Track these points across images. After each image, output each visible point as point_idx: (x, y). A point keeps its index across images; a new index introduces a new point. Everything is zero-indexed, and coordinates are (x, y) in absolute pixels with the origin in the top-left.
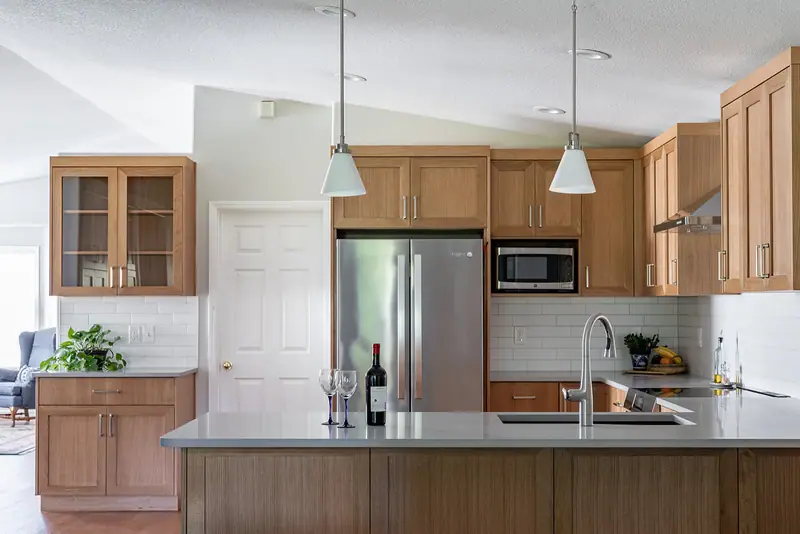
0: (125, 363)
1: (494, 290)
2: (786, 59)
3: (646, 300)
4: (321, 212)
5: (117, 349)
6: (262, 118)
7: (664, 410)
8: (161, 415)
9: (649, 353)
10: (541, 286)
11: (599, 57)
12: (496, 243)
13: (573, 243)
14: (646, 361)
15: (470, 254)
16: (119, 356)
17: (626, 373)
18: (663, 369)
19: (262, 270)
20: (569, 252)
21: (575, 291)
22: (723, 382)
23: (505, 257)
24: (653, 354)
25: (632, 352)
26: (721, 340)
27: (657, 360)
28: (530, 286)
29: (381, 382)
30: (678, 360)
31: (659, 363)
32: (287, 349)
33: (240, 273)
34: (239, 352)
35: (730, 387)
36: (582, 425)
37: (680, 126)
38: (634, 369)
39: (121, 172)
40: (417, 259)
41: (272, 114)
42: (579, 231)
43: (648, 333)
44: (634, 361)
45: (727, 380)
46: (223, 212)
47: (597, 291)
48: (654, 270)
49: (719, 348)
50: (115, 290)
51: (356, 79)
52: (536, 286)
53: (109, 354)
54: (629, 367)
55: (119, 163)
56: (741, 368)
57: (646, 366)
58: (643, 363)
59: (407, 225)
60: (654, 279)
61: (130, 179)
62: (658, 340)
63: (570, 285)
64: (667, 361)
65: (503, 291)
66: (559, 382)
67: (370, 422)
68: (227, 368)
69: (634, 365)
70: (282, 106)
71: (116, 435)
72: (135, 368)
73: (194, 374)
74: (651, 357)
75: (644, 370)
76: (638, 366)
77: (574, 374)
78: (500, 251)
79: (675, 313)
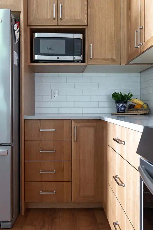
1: (32, 60)
9: (126, 102)
10: (61, 58)
13: (82, 31)
14: (125, 107)
17: (113, 114)
18: (134, 111)
20: (80, 36)
21: (83, 61)
23: (39, 39)
24: (129, 103)
25: (117, 102)
27: (132, 107)
28: (54, 58)
30: (145, 106)
31: (134, 108)
38: (118, 112)
42: (86, 21)
44: (118, 109)
47: (97, 61)
52: (58, 58)
54: (115, 111)
57: (124, 110)
58: (123, 108)
62: (131, 95)
63: (80, 58)
64: (139, 107)
65: (38, 61)
66: (71, 120)
74: (127, 105)
75: (124, 112)
76: (120, 110)
77: (84, 115)
78: (37, 35)
79: (139, 82)
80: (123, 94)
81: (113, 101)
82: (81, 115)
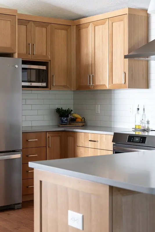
9: (68, 117)
13: (46, 64)
14: (67, 120)
18: (77, 124)
20: (44, 68)
21: (47, 87)
22: (142, 128)
26: (138, 109)
27: (74, 119)
28: (29, 84)
30: (83, 120)
31: (75, 121)
37: (130, 9)
38: (61, 124)
42: (50, 58)
44: (62, 120)
52: (31, 84)
58: (66, 122)
62: (72, 111)
64: (80, 120)
66: (46, 132)
69: (62, 122)
74: (69, 118)
75: (66, 124)
76: (65, 123)
79: (73, 98)
80: (64, 108)
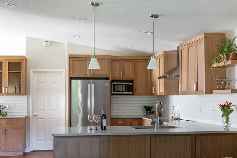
0: (7, 114)
1: (112, 94)
2: (203, 36)
3: (151, 96)
4: (62, 72)
5: (4, 110)
6: (46, 46)
7: (165, 125)
8: (19, 129)
9: (150, 110)
10: (124, 93)
11: (150, 33)
12: (113, 81)
13: (132, 81)
14: (150, 112)
15: (107, 84)
16: (5, 112)
17: (145, 116)
18: (154, 115)
19: (45, 88)
20: (131, 84)
21: (133, 94)
22: (175, 118)
23: (114, 85)
24: (152, 110)
25: (146, 110)
26: (174, 107)
28: (121, 93)
29: (105, 118)
31: (154, 113)
32: (52, 110)
33: (38, 89)
34: (38, 111)
35: (177, 119)
36: (156, 129)
37: (164, 51)
39: (6, 61)
40: (93, 85)
41: (48, 45)
42: (134, 78)
43: (150, 105)
44: (147, 113)
45: (176, 117)
46: (34, 72)
47: (138, 94)
48: (155, 89)
49: (174, 109)
50: (4, 94)
51: (77, 36)
53: (2, 112)
54: (146, 114)
55: (6, 58)
56: (179, 114)
58: (149, 113)
59: (89, 76)
60: (155, 91)
61: (8, 62)
62: (153, 107)
63: (131, 93)
65: (114, 94)
66: (129, 118)
67: (102, 129)
68: (35, 115)
69: (147, 114)
70: (51, 43)
71: (6, 134)
72: (9, 115)
73: (26, 117)
74: (151, 111)
77: (131, 116)
78: (113, 83)
80: (149, 106)
81: (145, 110)
82: (129, 116)
